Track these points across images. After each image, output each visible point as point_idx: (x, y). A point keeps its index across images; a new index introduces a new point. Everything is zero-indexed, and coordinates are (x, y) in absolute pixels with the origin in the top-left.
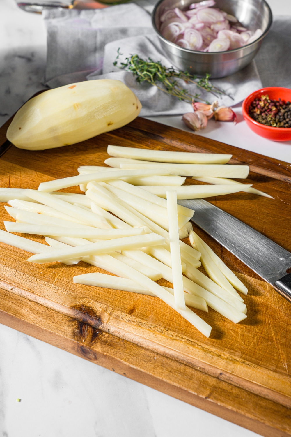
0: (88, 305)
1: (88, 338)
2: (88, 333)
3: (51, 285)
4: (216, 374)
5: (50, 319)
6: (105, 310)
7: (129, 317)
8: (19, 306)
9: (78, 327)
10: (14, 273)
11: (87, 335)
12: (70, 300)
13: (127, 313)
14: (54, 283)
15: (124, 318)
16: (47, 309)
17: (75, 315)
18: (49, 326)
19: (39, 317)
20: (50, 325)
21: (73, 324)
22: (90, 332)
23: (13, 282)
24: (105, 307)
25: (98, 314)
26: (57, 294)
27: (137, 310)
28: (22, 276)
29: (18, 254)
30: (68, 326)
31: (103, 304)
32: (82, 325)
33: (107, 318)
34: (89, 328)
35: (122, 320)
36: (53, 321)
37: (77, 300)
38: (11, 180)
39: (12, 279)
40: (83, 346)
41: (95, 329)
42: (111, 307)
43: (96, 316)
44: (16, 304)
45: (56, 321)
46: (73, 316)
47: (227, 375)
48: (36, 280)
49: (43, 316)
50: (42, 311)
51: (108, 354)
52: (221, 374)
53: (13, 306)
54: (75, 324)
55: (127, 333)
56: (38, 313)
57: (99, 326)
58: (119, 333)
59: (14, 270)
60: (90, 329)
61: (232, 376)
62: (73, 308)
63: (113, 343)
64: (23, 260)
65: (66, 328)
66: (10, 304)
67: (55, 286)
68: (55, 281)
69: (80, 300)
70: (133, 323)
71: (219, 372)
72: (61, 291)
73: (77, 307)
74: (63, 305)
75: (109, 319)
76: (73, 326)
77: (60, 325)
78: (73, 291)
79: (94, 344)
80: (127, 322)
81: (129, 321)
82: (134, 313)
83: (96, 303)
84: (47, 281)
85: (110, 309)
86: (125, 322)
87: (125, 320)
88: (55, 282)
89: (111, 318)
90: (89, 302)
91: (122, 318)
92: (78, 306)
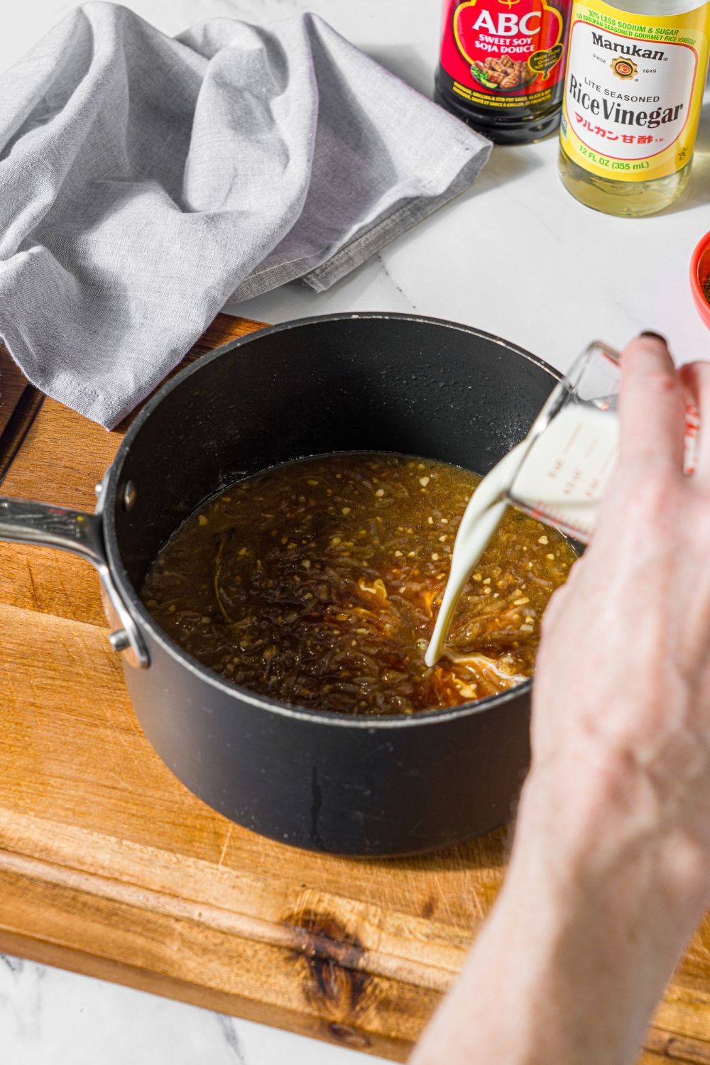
0: (321, 910)
1: (344, 999)
2: (338, 983)
3: (215, 866)
4: (660, 1041)
5: (238, 962)
6: (364, 917)
7: (426, 926)
8: (153, 939)
9: (312, 975)
10: (116, 847)
11: (339, 992)
12: (273, 901)
13: (418, 916)
14: (221, 860)
15: (414, 932)
16: (223, 936)
17: (292, 940)
18: (241, 982)
19: (210, 961)
20: (244, 979)
21: (298, 966)
22: (342, 982)
23: (122, 873)
24: (360, 907)
25: (350, 929)
26: (236, 892)
27: (440, 905)
28: (140, 854)
29: (113, 792)
30: (287, 975)
31: (355, 899)
32: (320, 964)
33: (376, 937)
34: (338, 973)
35: (411, 937)
36: (247, 966)
37: (291, 899)
38: (34, 577)
39: (116, 866)
40: (335, 1022)
41: (351, 971)
42: (375, 904)
43: (347, 936)
44: (144, 936)
45: (255, 966)
46: (289, 943)
47: (688, 1041)
48: (175, 860)
49: (220, 958)
50: (215, 945)
51: (400, 1035)
52: (671, 1041)
53: (140, 941)
54: (303, 968)
55: (430, 970)
56: (205, 951)
57: (358, 960)
58: (410, 972)
59: (113, 839)
60: (342, 976)
61: (697, 1043)
62: (286, 922)
63: (405, 1002)
64: (129, 805)
65: (281, 981)
66: (130, 937)
67: (228, 869)
68: (223, 855)
69: (299, 899)
70: (438, 941)
71: (666, 1036)
72: (245, 880)
73: (296, 918)
74: (259, 919)
75: (380, 940)
76: (299, 974)
77: (268, 976)
78: (275, 876)
79: (361, 1013)
80: (424, 939)
81: (428, 936)
82: (437, 914)
83: (338, 900)
84: (203, 859)
85: (376, 911)
86: (420, 941)
87: (420, 936)
88: (225, 858)
89: (384, 936)
90: (320, 901)
91: (411, 932)
92: (298, 914)
